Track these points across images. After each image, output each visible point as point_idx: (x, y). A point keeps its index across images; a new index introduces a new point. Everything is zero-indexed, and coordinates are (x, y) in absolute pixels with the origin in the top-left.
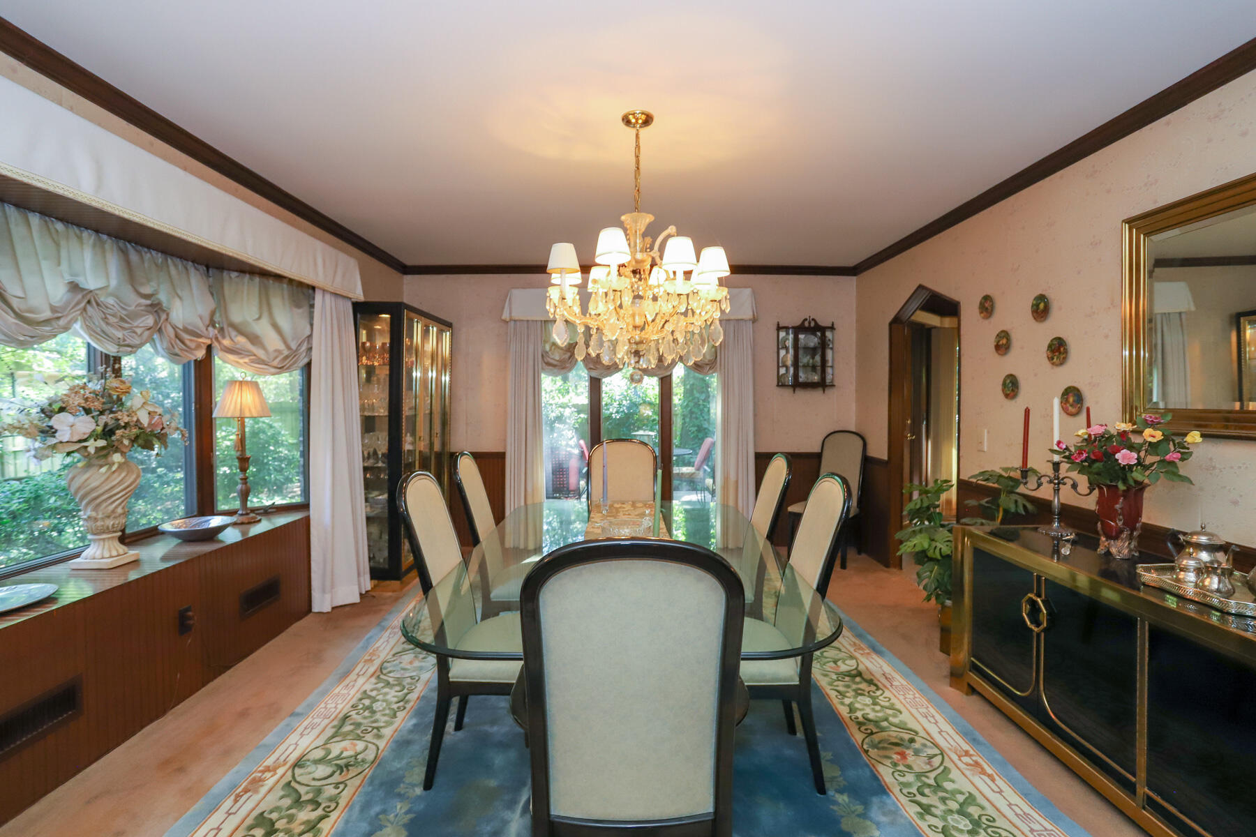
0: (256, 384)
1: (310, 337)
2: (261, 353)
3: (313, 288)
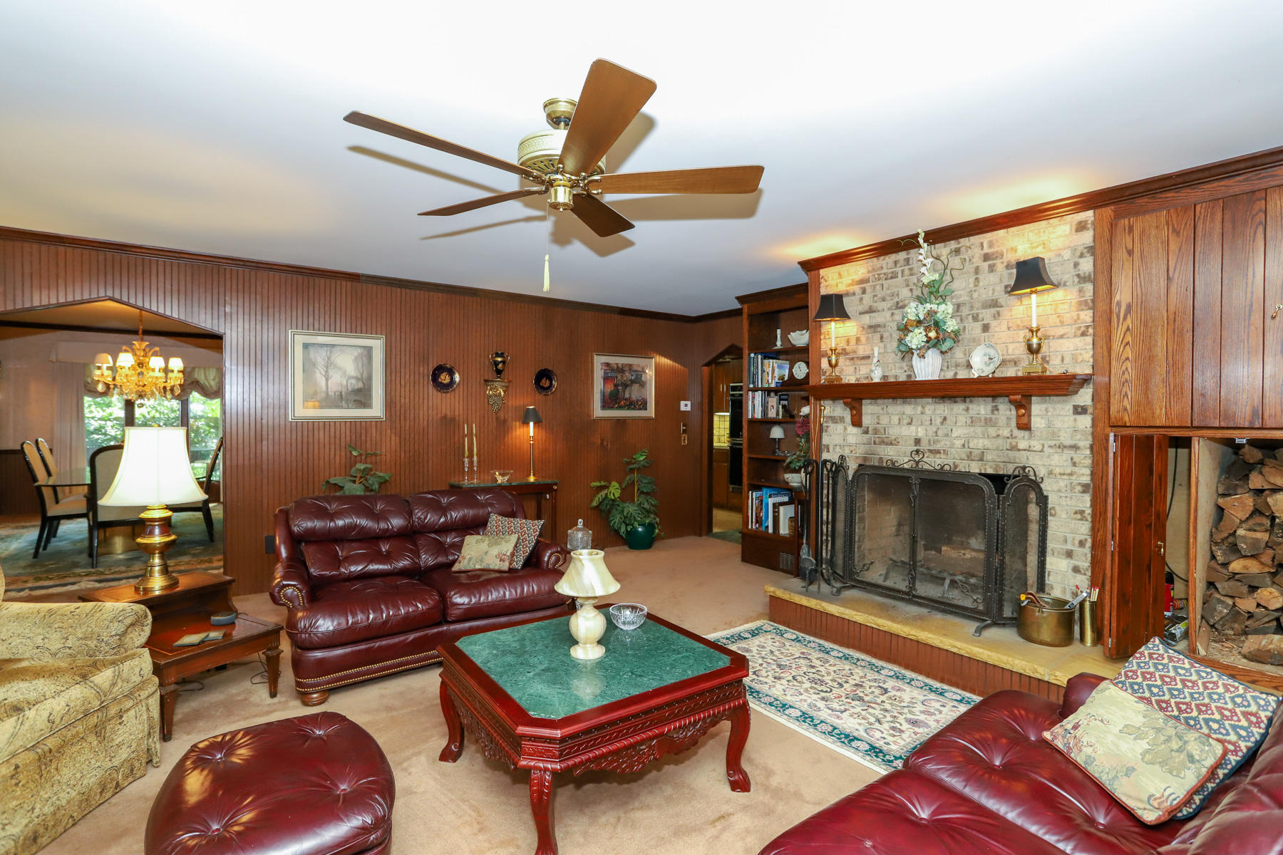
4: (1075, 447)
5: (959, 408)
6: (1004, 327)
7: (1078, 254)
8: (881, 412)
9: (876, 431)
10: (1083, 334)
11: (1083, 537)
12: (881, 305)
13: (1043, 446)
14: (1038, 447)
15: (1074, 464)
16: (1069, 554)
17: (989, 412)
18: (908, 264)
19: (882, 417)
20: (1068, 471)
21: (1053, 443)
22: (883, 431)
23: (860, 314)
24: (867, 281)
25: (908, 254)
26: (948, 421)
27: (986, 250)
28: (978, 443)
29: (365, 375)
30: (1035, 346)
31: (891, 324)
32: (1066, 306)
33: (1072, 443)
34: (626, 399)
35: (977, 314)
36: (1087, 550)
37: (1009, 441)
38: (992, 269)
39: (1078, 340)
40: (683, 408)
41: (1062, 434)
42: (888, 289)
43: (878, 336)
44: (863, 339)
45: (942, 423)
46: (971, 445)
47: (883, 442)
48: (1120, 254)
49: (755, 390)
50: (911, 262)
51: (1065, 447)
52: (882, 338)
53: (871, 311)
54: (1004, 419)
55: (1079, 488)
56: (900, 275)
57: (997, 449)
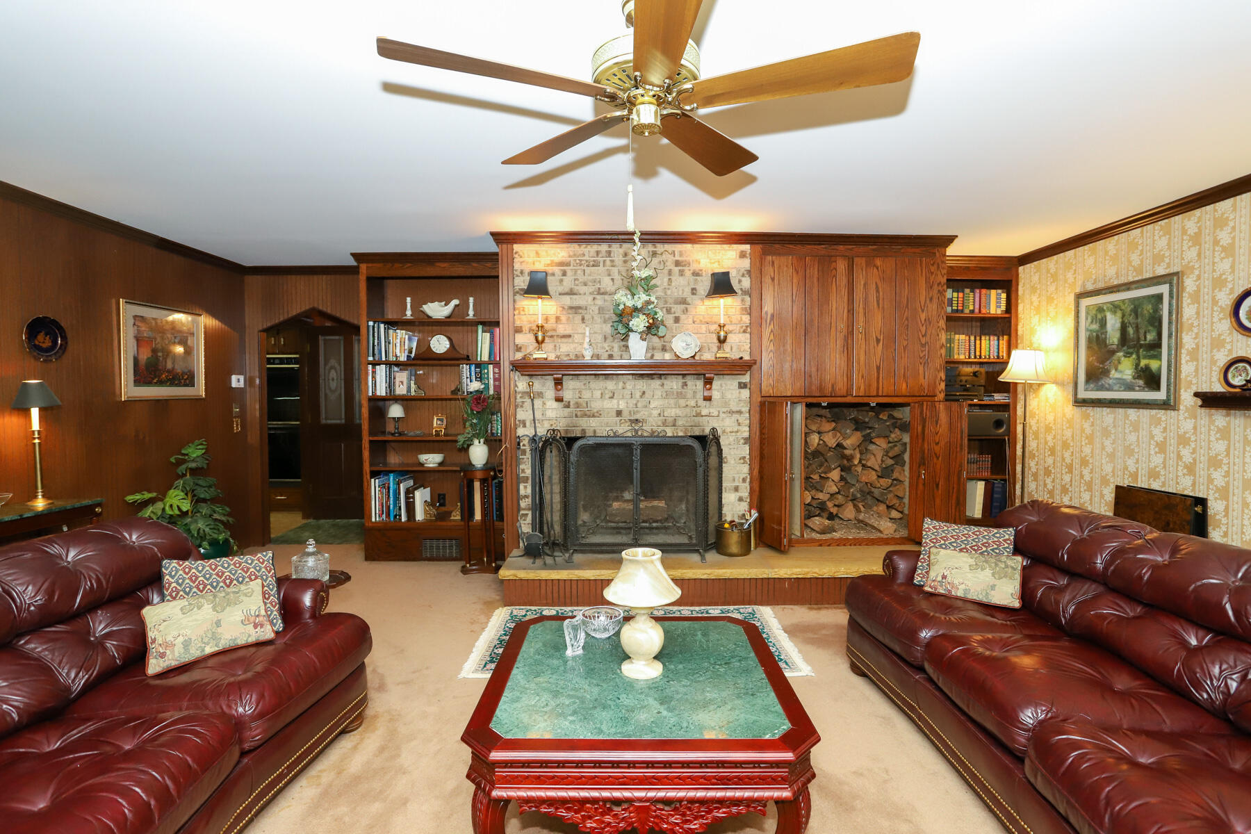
4: (740, 412)
5: (656, 383)
6: (691, 321)
7: (741, 274)
8: (583, 387)
9: (578, 405)
10: (745, 332)
11: (744, 476)
12: (582, 289)
13: (719, 412)
14: (716, 413)
15: (739, 424)
16: (736, 489)
17: (680, 387)
18: (610, 256)
19: (584, 392)
20: (735, 429)
21: (725, 410)
22: (585, 405)
23: (560, 294)
24: (568, 264)
25: (610, 246)
26: (646, 395)
27: (677, 258)
28: (672, 413)
30: (722, 338)
31: (593, 308)
32: (733, 310)
33: (738, 409)
34: (169, 371)
35: (670, 308)
36: (747, 485)
37: (694, 409)
38: (681, 273)
39: (741, 335)
40: (234, 384)
41: (731, 403)
42: (590, 275)
43: (579, 317)
44: (563, 318)
45: (641, 397)
46: (666, 414)
47: (585, 415)
48: (767, 280)
49: (374, 364)
50: (612, 255)
51: (733, 412)
52: (583, 319)
53: (571, 293)
54: (691, 392)
55: (742, 441)
56: (601, 264)
57: (686, 416)
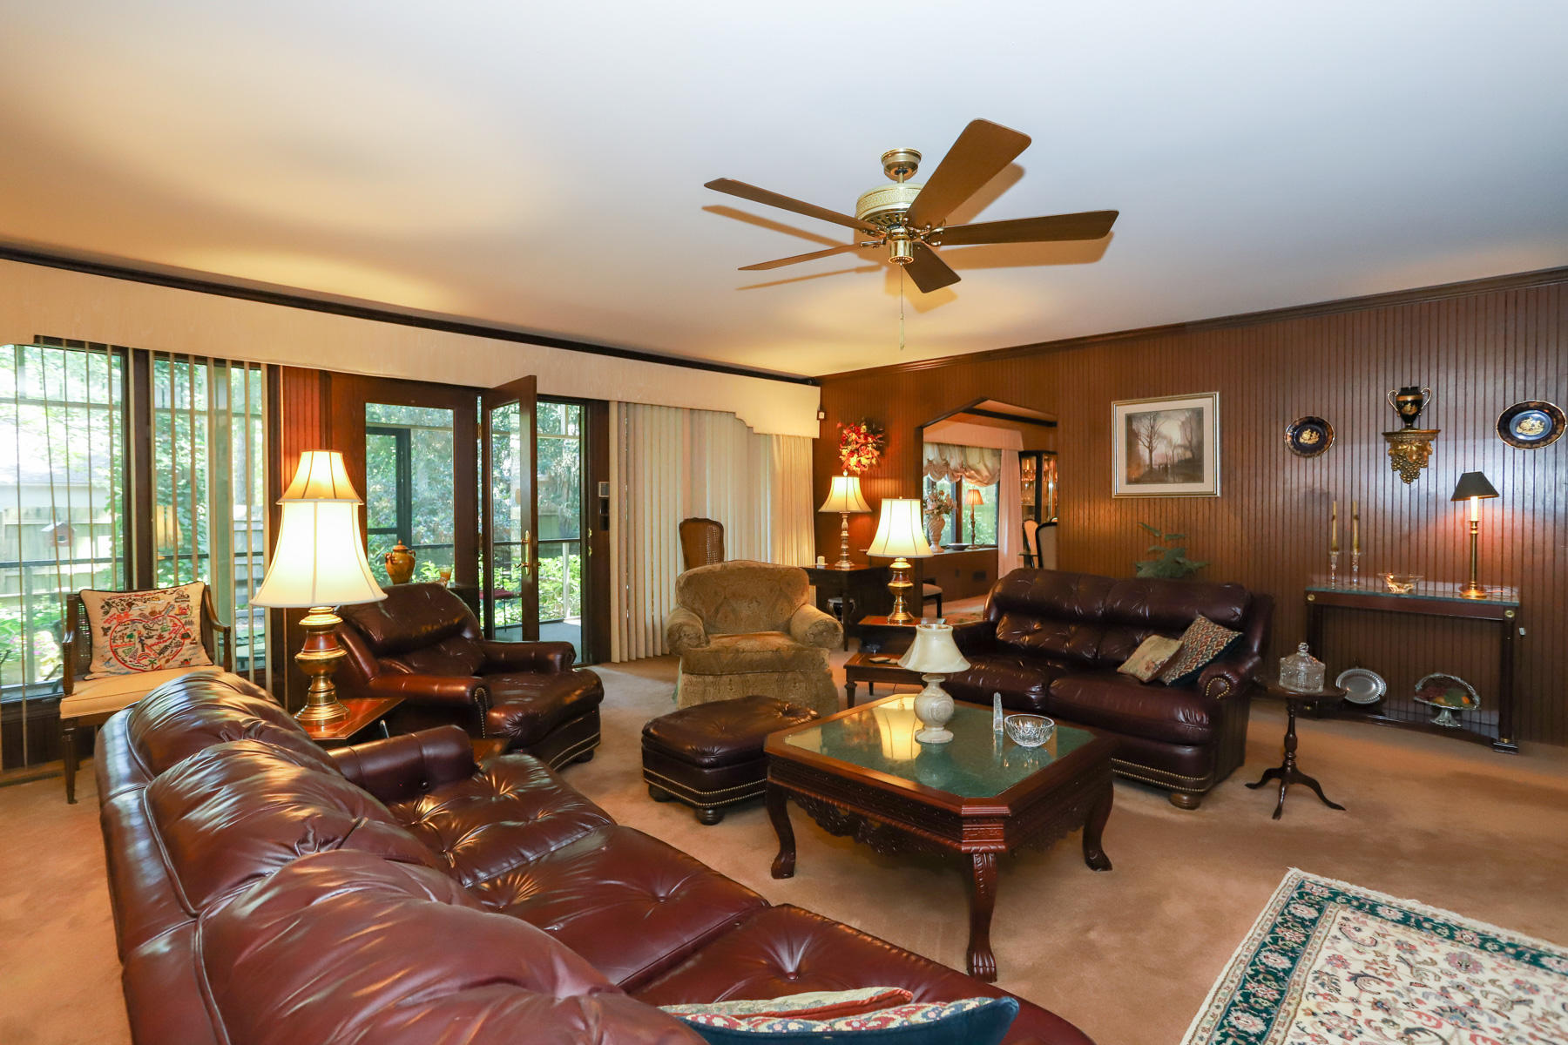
0: (978, 491)
1: (999, 470)
2: (979, 478)
3: (1001, 450)
29: (1195, 441)
